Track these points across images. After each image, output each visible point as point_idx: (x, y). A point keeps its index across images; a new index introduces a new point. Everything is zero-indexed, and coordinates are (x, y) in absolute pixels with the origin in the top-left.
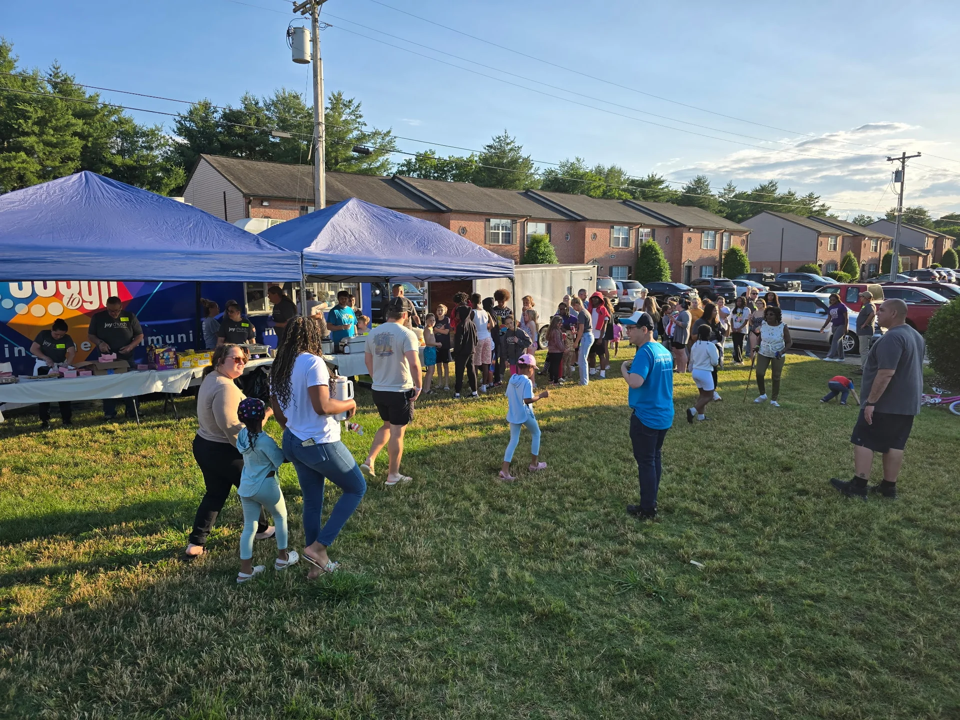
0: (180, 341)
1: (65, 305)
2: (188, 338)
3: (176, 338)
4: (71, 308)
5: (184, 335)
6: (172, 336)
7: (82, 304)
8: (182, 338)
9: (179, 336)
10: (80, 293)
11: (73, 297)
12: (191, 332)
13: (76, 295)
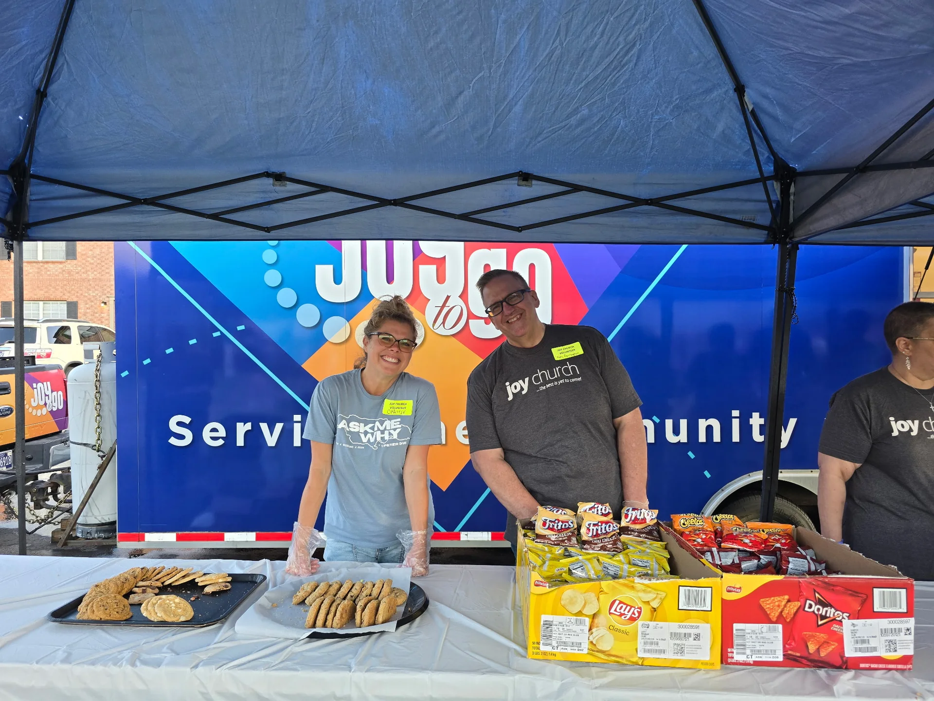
0: (702, 438)
1: (430, 324)
2: (726, 431)
3: (693, 430)
4: (441, 331)
5: (715, 423)
6: (683, 423)
7: (467, 323)
8: (709, 429)
9: (703, 424)
10: (464, 296)
11: (450, 304)
12: (735, 413)
13: (455, 301)
